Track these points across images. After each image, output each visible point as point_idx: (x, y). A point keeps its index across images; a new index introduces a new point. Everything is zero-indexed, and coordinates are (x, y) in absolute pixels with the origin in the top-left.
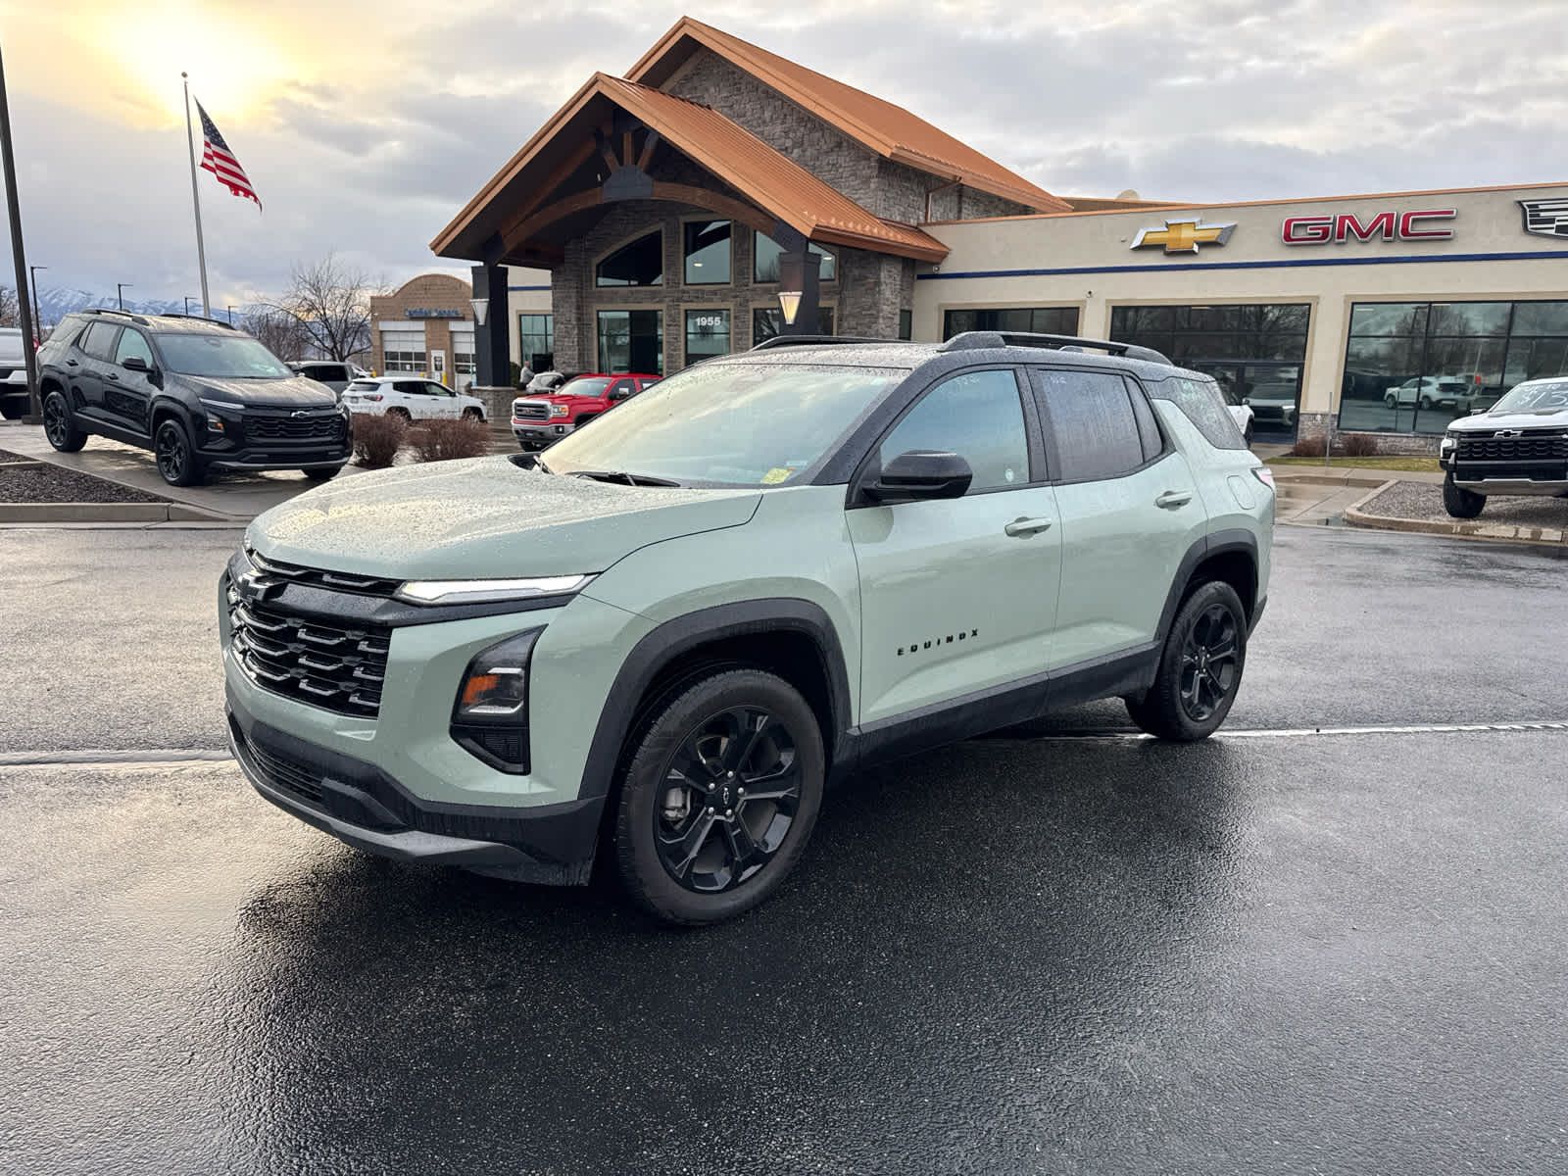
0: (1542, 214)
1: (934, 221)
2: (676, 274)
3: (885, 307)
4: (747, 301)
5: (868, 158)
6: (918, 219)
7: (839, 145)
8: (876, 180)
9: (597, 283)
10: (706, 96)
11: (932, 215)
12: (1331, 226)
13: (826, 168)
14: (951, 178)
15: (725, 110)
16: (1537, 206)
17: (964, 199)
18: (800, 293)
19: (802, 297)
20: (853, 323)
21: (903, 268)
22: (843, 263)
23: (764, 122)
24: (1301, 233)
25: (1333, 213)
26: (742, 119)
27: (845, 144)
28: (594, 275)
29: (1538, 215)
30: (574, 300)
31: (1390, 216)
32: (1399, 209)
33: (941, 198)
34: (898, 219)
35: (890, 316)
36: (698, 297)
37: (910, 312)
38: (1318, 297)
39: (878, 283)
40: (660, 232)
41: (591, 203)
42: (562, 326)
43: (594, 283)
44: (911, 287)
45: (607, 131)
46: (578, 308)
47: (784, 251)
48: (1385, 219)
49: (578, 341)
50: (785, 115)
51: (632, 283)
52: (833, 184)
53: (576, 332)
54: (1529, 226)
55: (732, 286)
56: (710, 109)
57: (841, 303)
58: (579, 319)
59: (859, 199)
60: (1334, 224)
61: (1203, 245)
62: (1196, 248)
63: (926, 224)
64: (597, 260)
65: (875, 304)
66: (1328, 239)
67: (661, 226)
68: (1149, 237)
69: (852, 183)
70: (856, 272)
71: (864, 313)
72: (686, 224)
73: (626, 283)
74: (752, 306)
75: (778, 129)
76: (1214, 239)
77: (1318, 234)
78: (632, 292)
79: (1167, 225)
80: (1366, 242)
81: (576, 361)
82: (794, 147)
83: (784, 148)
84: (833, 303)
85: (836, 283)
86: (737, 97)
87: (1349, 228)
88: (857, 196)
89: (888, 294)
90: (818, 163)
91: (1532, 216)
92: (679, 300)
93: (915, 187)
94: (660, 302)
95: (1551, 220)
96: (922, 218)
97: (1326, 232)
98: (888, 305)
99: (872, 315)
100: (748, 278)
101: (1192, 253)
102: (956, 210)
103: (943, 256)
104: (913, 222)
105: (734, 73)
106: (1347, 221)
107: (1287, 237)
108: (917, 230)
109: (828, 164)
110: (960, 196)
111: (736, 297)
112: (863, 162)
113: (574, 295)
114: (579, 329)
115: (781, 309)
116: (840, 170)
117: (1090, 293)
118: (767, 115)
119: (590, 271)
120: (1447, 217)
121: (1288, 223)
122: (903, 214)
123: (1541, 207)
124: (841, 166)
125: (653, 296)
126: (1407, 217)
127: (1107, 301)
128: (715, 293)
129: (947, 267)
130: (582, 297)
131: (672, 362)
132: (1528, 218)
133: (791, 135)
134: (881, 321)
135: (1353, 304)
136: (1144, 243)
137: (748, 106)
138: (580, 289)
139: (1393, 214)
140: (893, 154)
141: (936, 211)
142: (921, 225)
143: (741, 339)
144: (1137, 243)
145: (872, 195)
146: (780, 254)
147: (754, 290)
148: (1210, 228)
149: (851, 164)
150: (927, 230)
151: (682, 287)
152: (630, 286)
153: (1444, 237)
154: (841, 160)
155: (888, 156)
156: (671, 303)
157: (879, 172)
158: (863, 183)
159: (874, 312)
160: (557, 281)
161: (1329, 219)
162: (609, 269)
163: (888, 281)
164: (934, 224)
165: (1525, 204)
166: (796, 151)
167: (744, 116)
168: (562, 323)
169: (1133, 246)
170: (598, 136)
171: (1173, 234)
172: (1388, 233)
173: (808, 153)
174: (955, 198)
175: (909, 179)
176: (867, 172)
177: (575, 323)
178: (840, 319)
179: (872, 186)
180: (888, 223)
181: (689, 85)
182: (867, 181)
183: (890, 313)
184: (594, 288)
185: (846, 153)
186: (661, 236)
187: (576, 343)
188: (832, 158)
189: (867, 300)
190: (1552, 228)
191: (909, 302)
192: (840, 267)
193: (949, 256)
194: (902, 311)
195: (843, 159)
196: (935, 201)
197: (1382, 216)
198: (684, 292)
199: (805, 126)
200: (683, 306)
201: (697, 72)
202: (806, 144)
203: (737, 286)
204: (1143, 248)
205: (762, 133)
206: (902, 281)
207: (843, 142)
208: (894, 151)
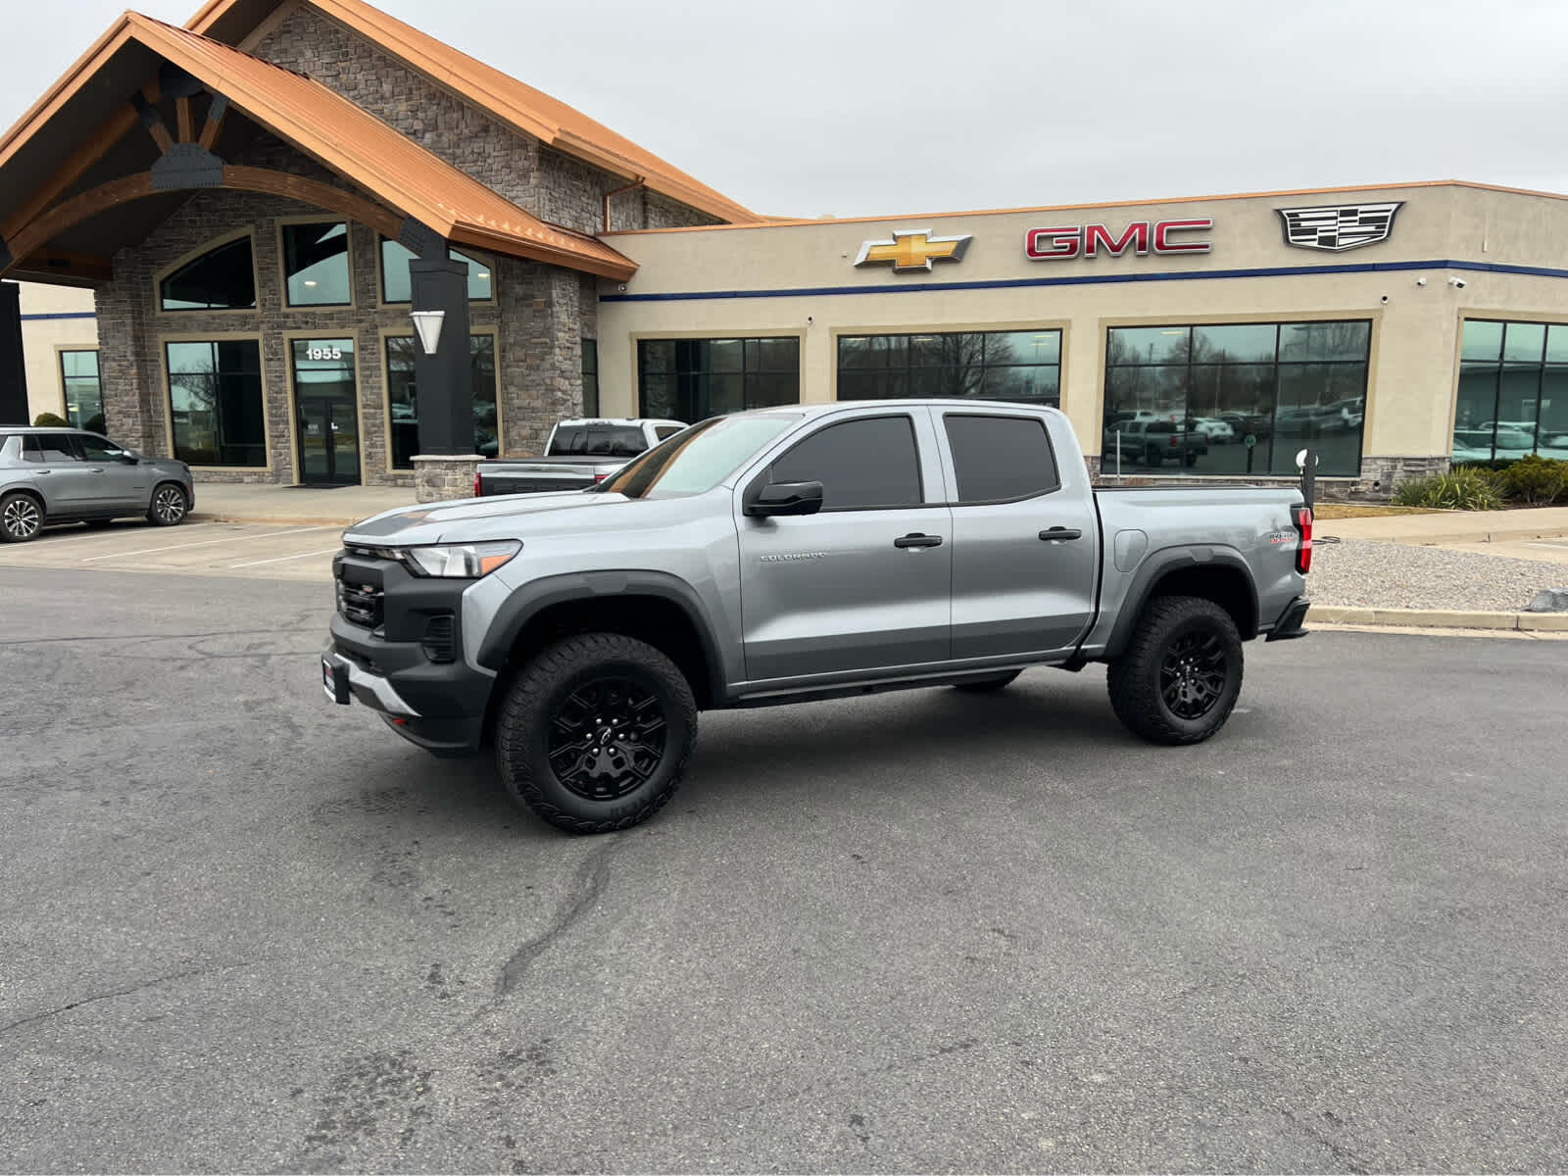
0: (1303, 224)
1: (614, 229)
2: (274, 292)
3: (560, 334)
4: (377, 327)
5: (525, 146)
6: (595, 227)
7: (486, 129)
8: (536, 174)
9: (162, 305)
10: (300, 60)
11: (611, 225)
12: (1079, 238)
13: (470, 158)
14: (631, 177)
15: (329, 80)
16: (1296, 215)
17: (649, 206)
18: (442, 313)
19: (445, 317)
20: (521, 354)
21: (581, 286)
22: (500, 277)
23: (382, 98)
24: (1046, 247)
25: (1081, 223)
26: (352, 93)
27: (492, 128)
28: (157, 293)
29: (1299, 225)
30: (129, 328)
31: (1143, 227)
32: (1152, 219)
33: (622, 203)
34: (569, 225)
35: (568, 345)
36: (307, 323)
37: (594, 342)
38: (1070, 321)
39: (549, 304)
40: (248, 237)
41: (134, 193)
42: (114, 364)
43: (158, 308)
44: (594, 312)
45: (153, 96)
46: (138, 339)
47: (415, 257)
48: (1137, 230)
49: (139, 384)
50: (411, 90)
51: (213, 306)
52: (480, 178)
53: (134, 371)
54: (1291, 238)
55: (353, 307)
56: (308, 78)
57: (502, 330)
58: (137, 354)
59: (517, 197)
60: (1082, 235)
61: (939, 261)
62: (929, 265)
63: (605, 233)
64: (158, 277)
65: (547, 332)
66: (1076, 254)
67: (249, 230)
68: (875, 251)
69: (507, 178)
70: (519, 290)
71: (534, 340)
72: (285, 228)
73: (206, 306)
74: (382, 333)
75: (403, 107)
76: (949, 254)
77: (1065, 247)
78: (214, 318)
79: (895, 238)
80: (1118, 257)
81: (137, 409)
82: (425, 131)
83: (412, 131)
84: (493, 329)
85: (494, 303)
86: (343, 64)
87: (1099, 240)
88: (513, 194)
89: (564, 318)
90: (459, 152)
91: (1291, 226)
92: (283, 326)
93: (588, 188)
94: (257, 329)
95: (1313, 231)
96: (600, 227)
97: (1073, 248)
98: (565, 332)
99: (546, 343)
100: (375, 297)
101: (924, 271)
102: (640, 220)
103: (631, 272)
104: (589, 231)
105: (337, 32)
106: (1096, 232)
107: (1031, 251)
108: (595, 240)
109: (473, 152)
110: (645, 204)
111: (361, 321)
112: (518, 151)
113: (129, 321)
114: (139, 368)
115: (416, 336)
116: (489, 161)
117: (810, 319)
118: (387, 88)
119: (152, 289)
120: (1203, 227)
121: (1032, 234)
122: (576, 219)
123: (1302, 216)
124: (489, 157)
125: (244, 323)
126: (1161, 227)
127: (832, 329)
128: (330, 316)
129: (636, 287)
130: (141, 324)
131: (276, 408)
132: (1289, 229)
133: (420, 115)
134: (557, 351)
135: (1109, 328)
136: (869, 260)
137: (359, 76)
138: (137, 315)
139: (1146, 224)
140: (555, 139)
141: (616, 219)
142: (600, 234)
143: (371, 376)
144: (860, 259)
145: (533, 191)
146: (411, 261)
147: (385, 312)
148: (944, 241)
149: (503, 153)
150: (604, 239)
151: (284, 309)
152: (209, 308)
153: (1201, 251)
154: (489, 148)
155: (550, 142)
156: (270, 332)
157: (541, 164)
158: (519, 177)
159: (548, 340)
160: (103, 303)
161: (1076, 230)
162: (179, 286)
163: (562, 301)
164: (615, 234)
165: (1284, 212)
166: (428, 135)
167: (355, 89)
168: (114, 360)
169: (856, 264)
170: (138, 101)
171: (901, 249)
172: (1142, 246)
173: (444, 139)
174: (638, 206)
175: (579, 177)
176: (523, 164)
177: (132, 358)
178: (503, 350)
179: (533, 181)
180: (556, 228)
181: (276, 47)
182: (524, 175)
183: (567, 341)
184: (159, 314)
185: (495, 140)
186: (249, 244)
187: (135, 386)
188: (477, 146)
189: (537, 325)
190: (1315, 240)
191: (590, 326)
192: (498, 283)
193: (637, 273)
194: (583, 340)
195: (492, 148)
196: (614, 206)
197: (1133, 227)
198: (287, 316)
199: (438, 104)
200: (287, 335)
201: (287, 30)
202: (441, 125)
203: (359, 308)
204: (868, 265)
205: (381, 112)
206: (581, 304)
207: (490, 125)
208: (558, 135)
